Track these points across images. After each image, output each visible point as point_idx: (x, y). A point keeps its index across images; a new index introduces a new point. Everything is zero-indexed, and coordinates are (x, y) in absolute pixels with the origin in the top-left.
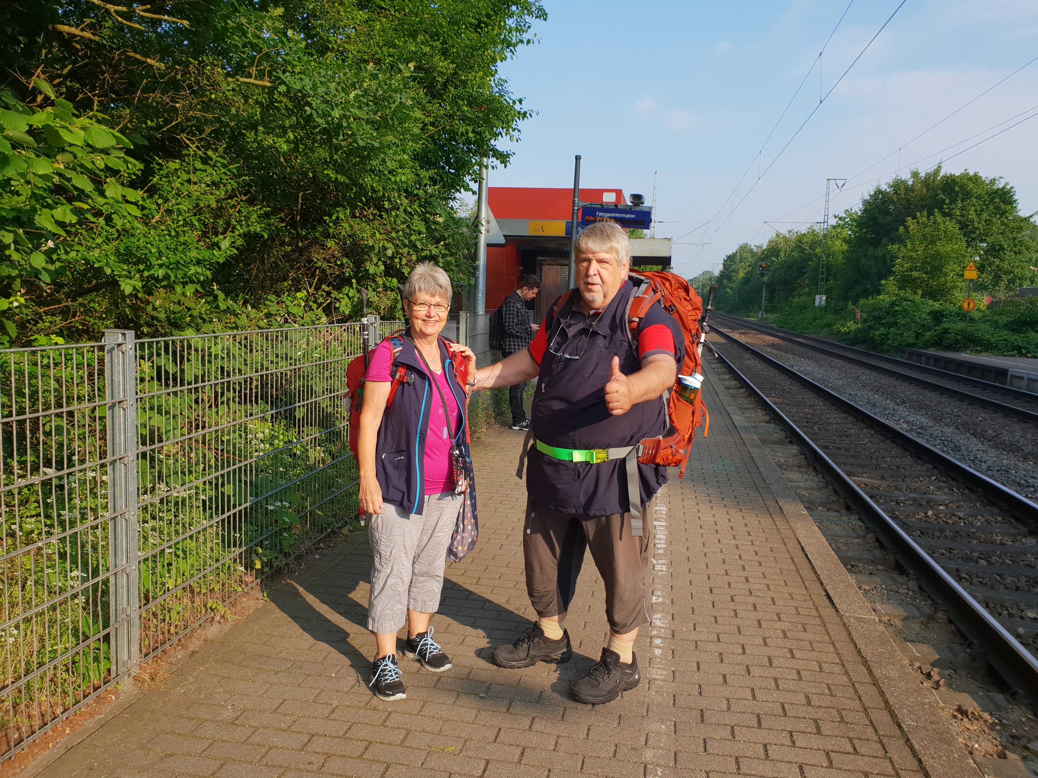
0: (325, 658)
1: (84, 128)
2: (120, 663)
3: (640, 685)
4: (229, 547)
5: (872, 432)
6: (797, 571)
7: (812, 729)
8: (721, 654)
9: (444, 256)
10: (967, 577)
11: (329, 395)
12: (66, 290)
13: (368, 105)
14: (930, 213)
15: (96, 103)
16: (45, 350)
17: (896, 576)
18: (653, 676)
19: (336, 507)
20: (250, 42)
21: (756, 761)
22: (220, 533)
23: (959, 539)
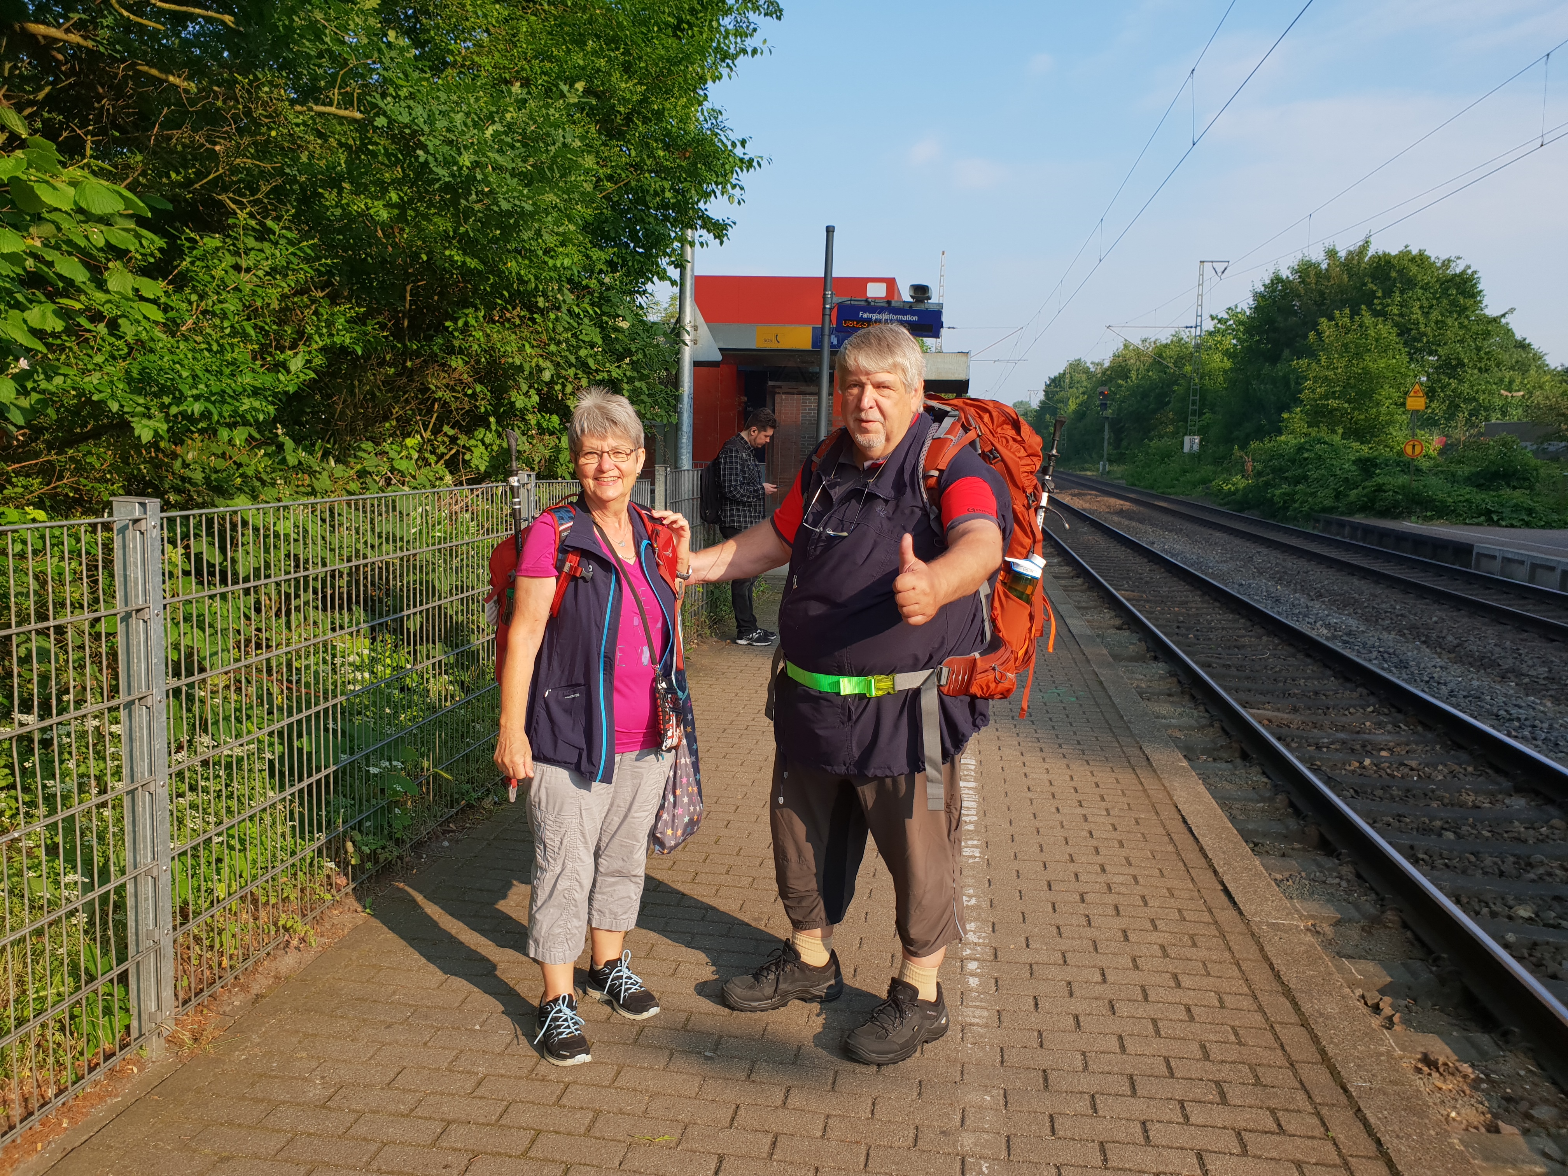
0: (463, 1002)
1: (74, 184)
2: (145, 1017)
3: (949, 1033)
4: (311, 832)
5: (1276, 641)
6: (1178, 854)
7: (1213, 1096)
8: (1069, 983)
9: (631, 380)
10: (1426, 857)
11: (460, 596)
12: (47, 436)
13: (513, 147)
14: (1355, 312)
15: (89, 144)
16: (16, 531)
17: (1322, 859)
18: (968, 1020)
19: (473, 766)
20: (330, 51)
21: (1132, 1148)
22: (297, 810)
23: (1412, 801)
